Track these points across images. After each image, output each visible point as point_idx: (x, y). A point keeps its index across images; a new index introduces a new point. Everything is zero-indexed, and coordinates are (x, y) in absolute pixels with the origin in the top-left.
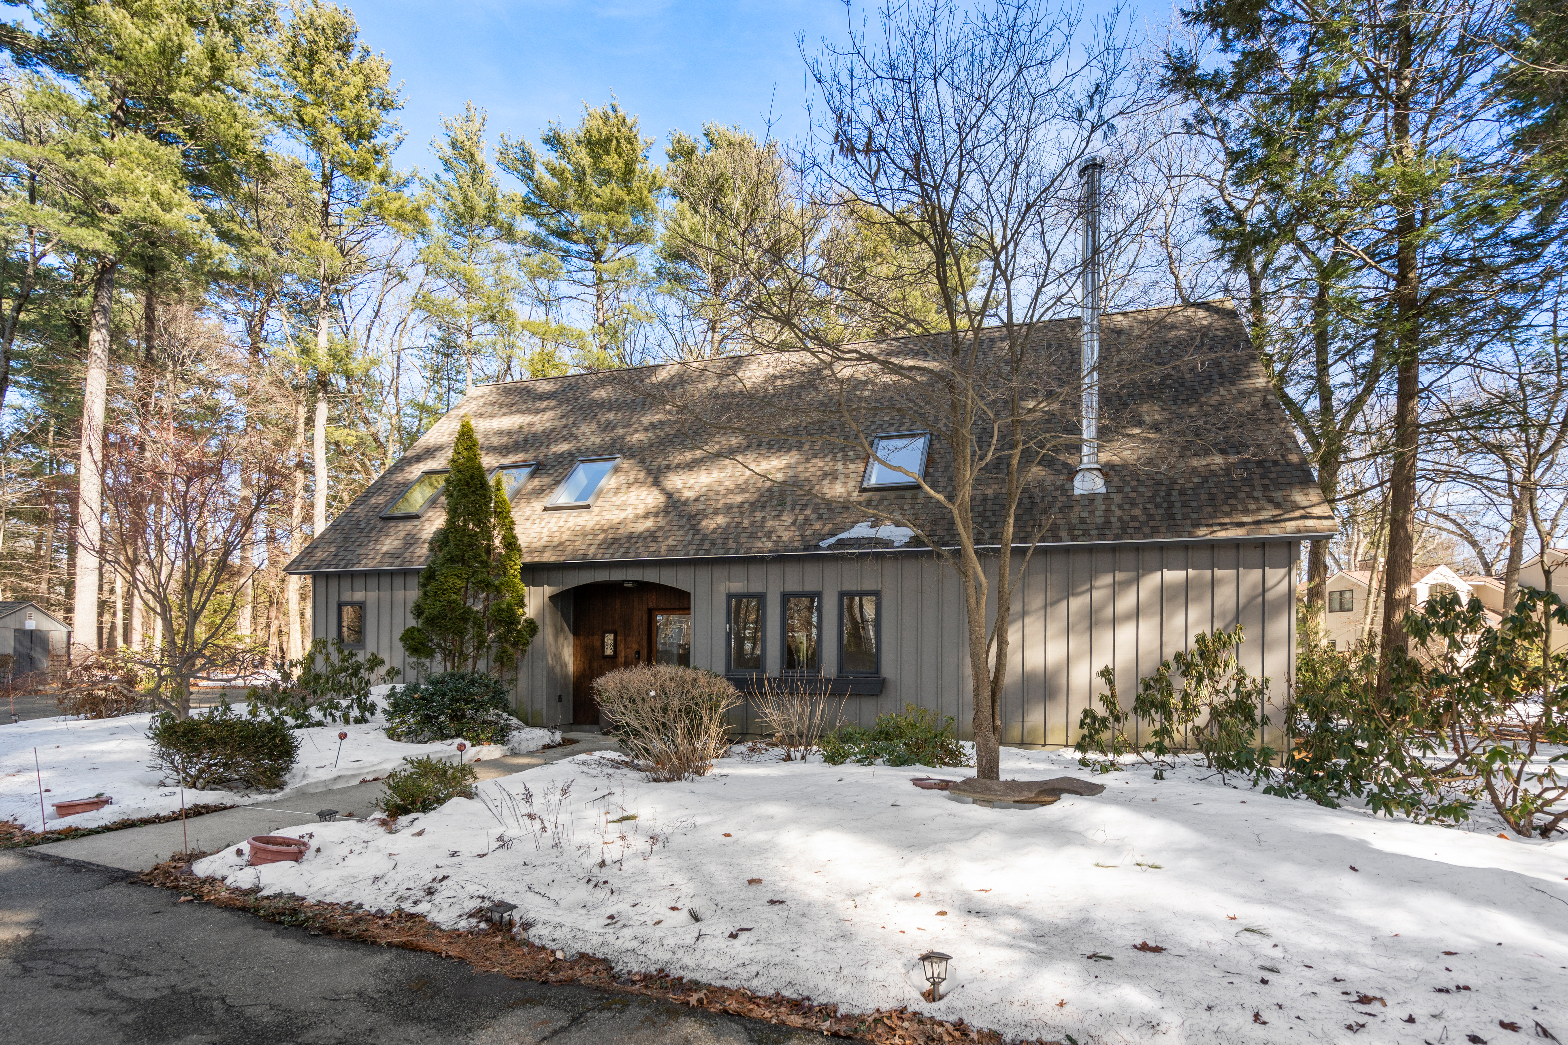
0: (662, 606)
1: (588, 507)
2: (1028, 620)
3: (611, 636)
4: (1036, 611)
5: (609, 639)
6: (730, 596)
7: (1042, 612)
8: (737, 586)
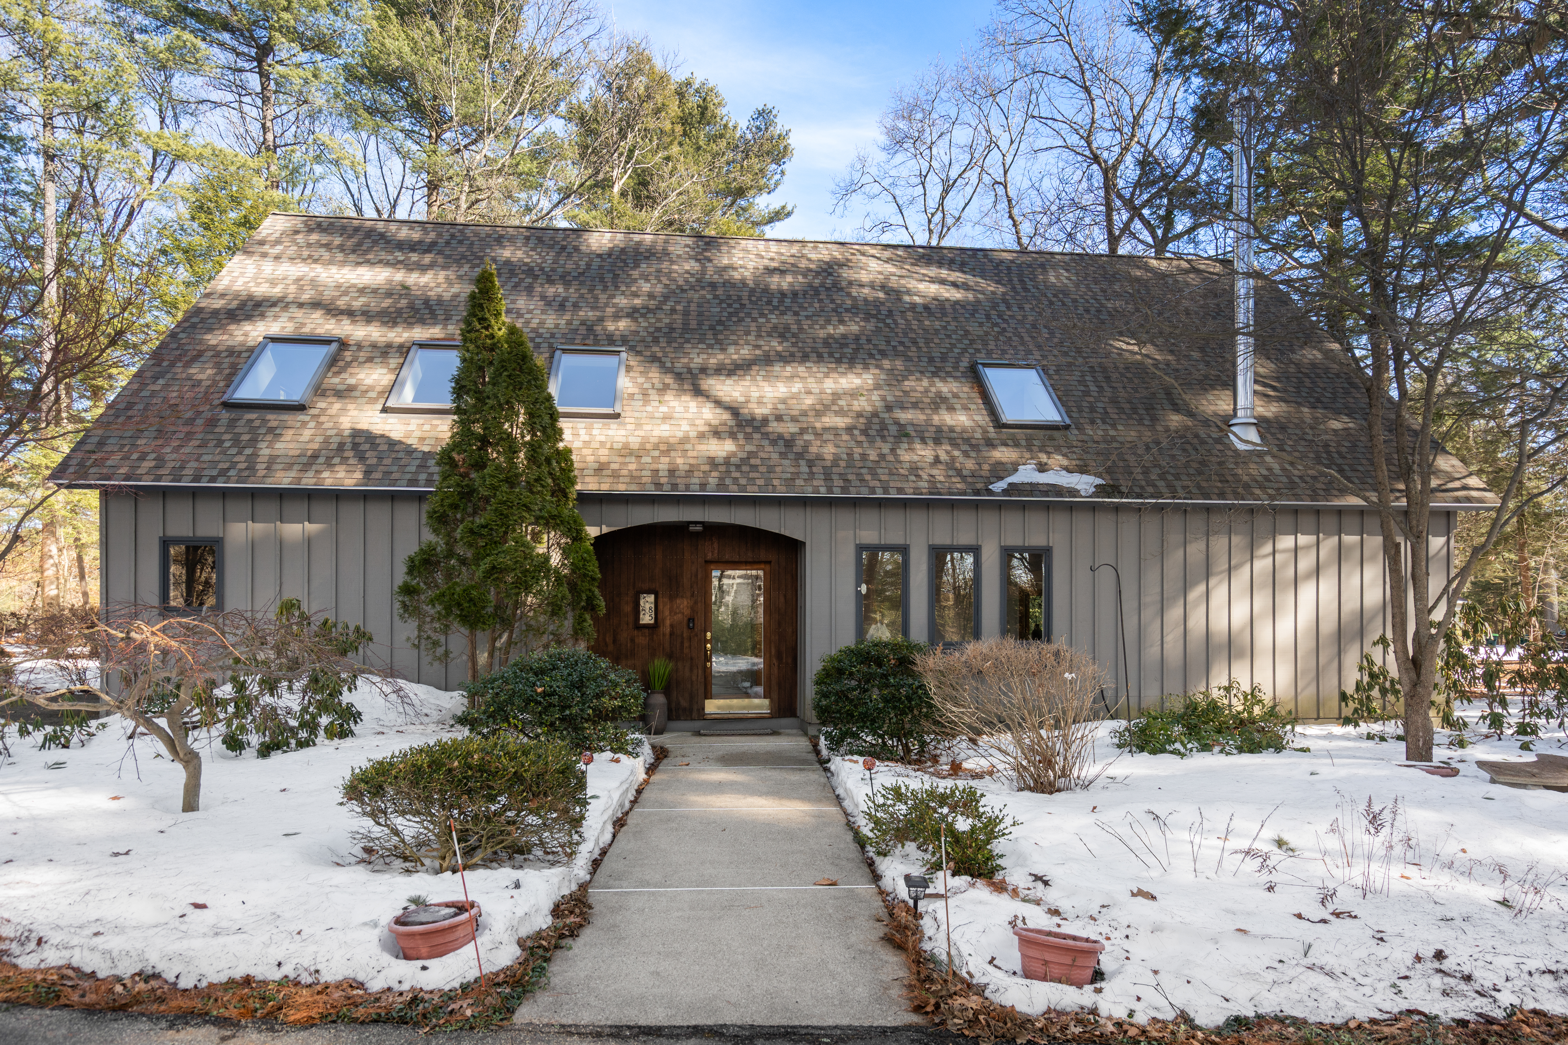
0: (727, 557)
1: (617, 416)
2: (1213, 582)
3: (651, 598)
4: (1222, 572)
5: (647, 602)
6: (861, 548)
7: (1226, 574)
8: (869, 537)
